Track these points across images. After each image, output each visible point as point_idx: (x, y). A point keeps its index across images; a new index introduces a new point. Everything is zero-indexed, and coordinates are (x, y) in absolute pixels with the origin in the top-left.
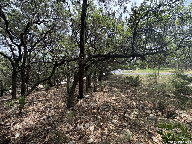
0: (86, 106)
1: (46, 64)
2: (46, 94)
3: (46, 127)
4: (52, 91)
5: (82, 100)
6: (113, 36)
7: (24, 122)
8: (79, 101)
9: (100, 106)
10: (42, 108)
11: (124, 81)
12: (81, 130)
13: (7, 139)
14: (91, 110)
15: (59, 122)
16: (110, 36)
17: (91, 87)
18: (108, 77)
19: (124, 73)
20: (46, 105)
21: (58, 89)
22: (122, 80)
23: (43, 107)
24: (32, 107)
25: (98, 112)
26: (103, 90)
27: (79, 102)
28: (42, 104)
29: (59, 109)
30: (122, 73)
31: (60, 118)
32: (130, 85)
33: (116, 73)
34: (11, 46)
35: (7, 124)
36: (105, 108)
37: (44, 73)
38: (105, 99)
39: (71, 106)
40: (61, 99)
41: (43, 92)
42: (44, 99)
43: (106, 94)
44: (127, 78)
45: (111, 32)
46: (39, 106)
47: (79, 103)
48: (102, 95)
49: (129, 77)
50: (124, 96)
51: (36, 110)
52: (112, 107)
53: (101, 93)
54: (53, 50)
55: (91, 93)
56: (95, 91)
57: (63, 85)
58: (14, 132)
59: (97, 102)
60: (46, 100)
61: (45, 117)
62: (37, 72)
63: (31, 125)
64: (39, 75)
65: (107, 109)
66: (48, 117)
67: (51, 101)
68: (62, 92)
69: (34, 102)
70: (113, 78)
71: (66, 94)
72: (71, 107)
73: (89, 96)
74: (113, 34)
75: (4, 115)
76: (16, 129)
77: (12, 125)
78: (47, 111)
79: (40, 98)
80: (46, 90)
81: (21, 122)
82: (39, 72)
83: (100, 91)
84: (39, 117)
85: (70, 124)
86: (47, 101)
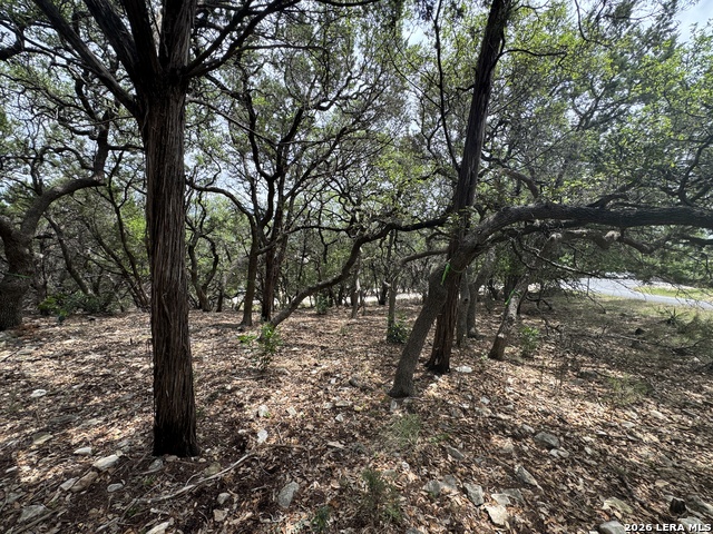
0: (464, 411)
1: (324, 233)
2: (321, 329)
3: (330, 437)
4: (338, 321)
5: (443, 381)
6: (606, 119)
7: (273, 400)
8: (432, 380)
9: (527, 428)
10: (314, 372)
11: (650, 335)
12: (449, 499)
13: (241, 436)
14: (486, 432)
15: (369, 438)
16: (588, 119)
17: (474, 336)
18: (555, 301)
19: (649, 297)
20: (325, 365)
21: (354, 320)
22: (639, 332)
23: (319, 368)
24: (289, 362)
25: (521, 453)
26: (532, 359)
27: (434, 385)
28: (313, 361)
29: (364, 389)
30: (641, 296)
31: (371, 426)
32: (694, 363)
33: (603, 291)
34: (252, 180)
35: (239, 393)
36: (553, 443)
37: (315, 261)
38: (547, 401)
39: (405, 391)
40: (368, 358)
41: (310, 319)
42: (316, 343)
43: (553, 381)
44: (668, 322)
45: (598, 99)
46: (306, 363)
47: (432, 391)
48: (532, 381)
49: (688, 320)
50: (661, 416)
51: (300, 373)
52: (589, 450)
53: (527, 373)
54: (350, 189)
55: (481, 362)
56: (496, 355)
57: (367, 309)
58: (252, 420)
59: (511, 406)
60: (322, 348)
61: (327, 405)
62: (297, 255)
63: (290, 417)
64: (303, 264)
65: (565, 453)
66: (335, 409)
67: (338, 357)
68: (368, 333)
69: (291, 347)
70: (580, 312)
71: (382, 342)
72: (407, 395)
73: (470, 370)
74: (607, 106)
75: (229, 364)
76: (258, 416)
77: (247, 398)
78: (329, 388)
79: (306, 338)
80: (319, 315)
81: (266, 399)
82: (304, 256)
83: (521, 361)
84: (309, 399)
85: (405, 458)
86: (326, 352)
